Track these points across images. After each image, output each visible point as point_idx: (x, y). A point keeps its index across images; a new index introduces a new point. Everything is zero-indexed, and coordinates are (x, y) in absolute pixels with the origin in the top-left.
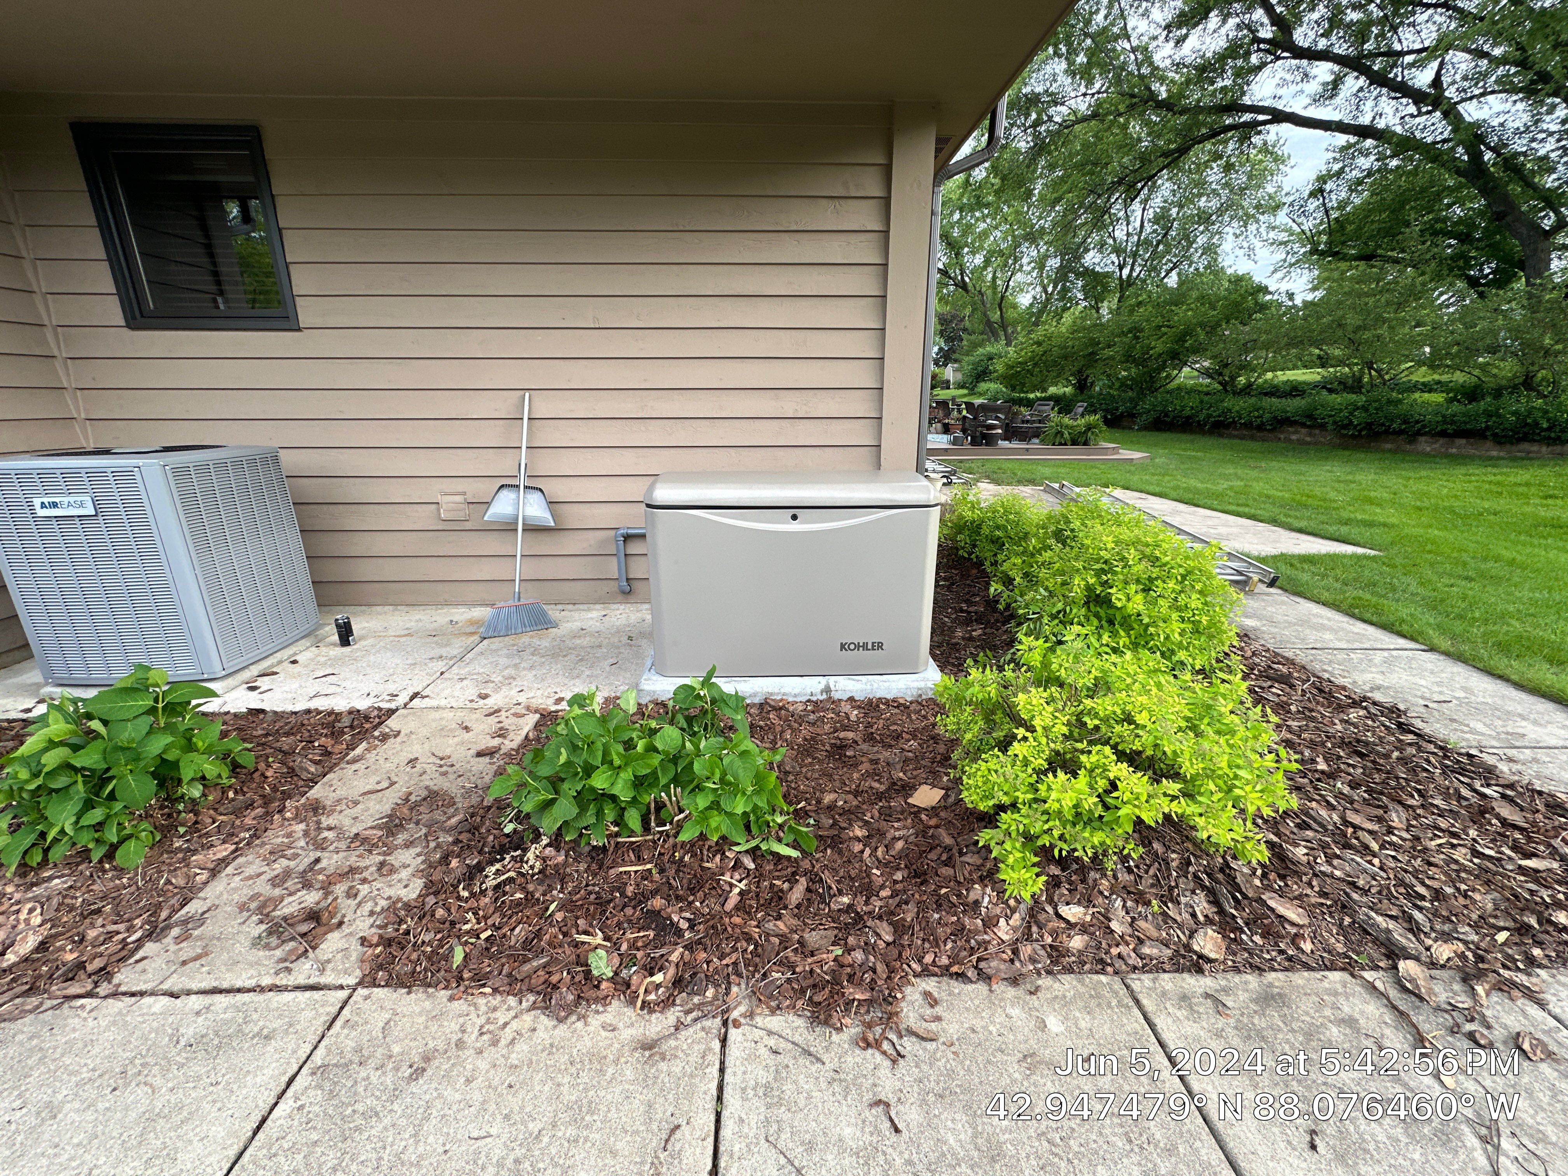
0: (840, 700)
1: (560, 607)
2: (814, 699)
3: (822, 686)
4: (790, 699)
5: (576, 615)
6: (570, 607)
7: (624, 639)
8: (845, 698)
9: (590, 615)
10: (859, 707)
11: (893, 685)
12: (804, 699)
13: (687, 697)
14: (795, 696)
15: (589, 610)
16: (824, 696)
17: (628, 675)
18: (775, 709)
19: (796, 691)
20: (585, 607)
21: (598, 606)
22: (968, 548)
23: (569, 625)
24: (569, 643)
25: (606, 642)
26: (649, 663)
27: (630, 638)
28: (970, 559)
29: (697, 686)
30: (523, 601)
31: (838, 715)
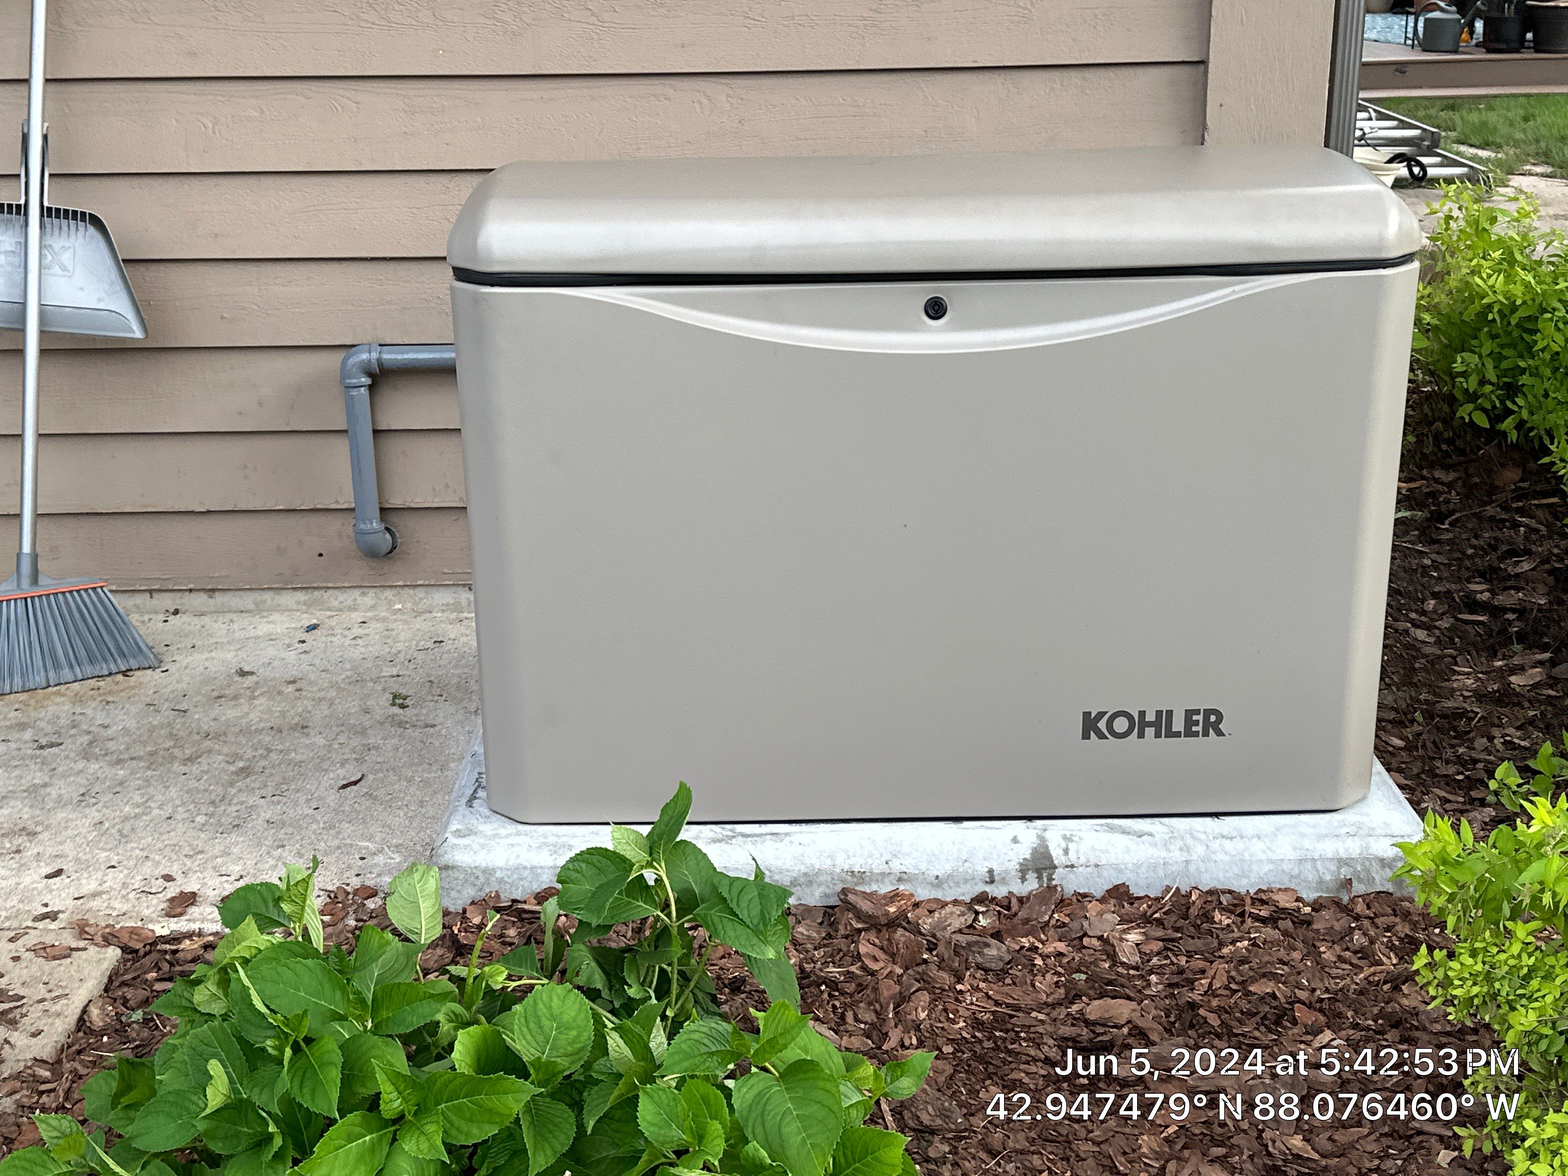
0: (1082, 897)
1: (167, 601)
2: (999, 891)
3: (1024, 852)
4: (923, 894)
5: (218, 627)
6: (199, 600)
7: (381, 704)
8: (1099, 888)
9: (264, 628)
10: (1146, 920)
11: (1257, 848)
12: (967, 893)
13: (603, 890)
14: (938, 882)
15: (259, 610)
16: (1032, 885)
17: (398, 819)
18: (875, 924)
19: (941, 869)
20: (248, 600)
21: (289, 599)
22: (1491, 395)
23: (198, 659)
24: (201, 718)
25: (320, 713)
26: (466, 781)
27: (399, 700)
28: (1494, 434)
29: (635, 854)
30: (47, 584)
31: (1078, 942)
